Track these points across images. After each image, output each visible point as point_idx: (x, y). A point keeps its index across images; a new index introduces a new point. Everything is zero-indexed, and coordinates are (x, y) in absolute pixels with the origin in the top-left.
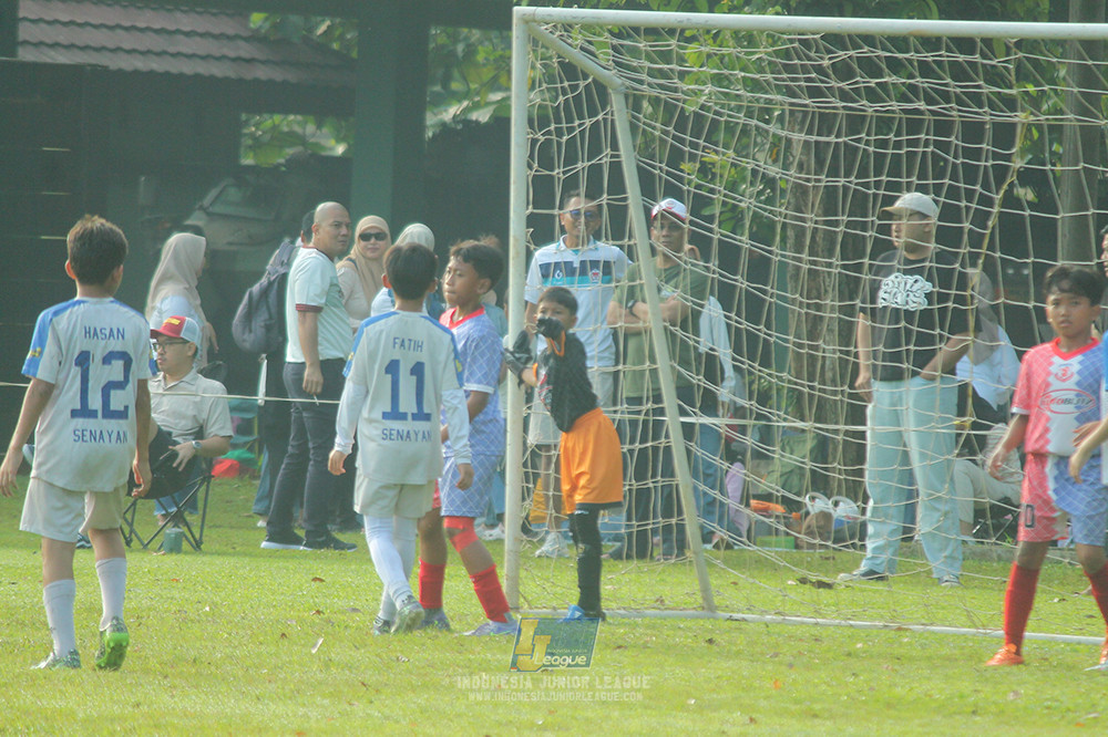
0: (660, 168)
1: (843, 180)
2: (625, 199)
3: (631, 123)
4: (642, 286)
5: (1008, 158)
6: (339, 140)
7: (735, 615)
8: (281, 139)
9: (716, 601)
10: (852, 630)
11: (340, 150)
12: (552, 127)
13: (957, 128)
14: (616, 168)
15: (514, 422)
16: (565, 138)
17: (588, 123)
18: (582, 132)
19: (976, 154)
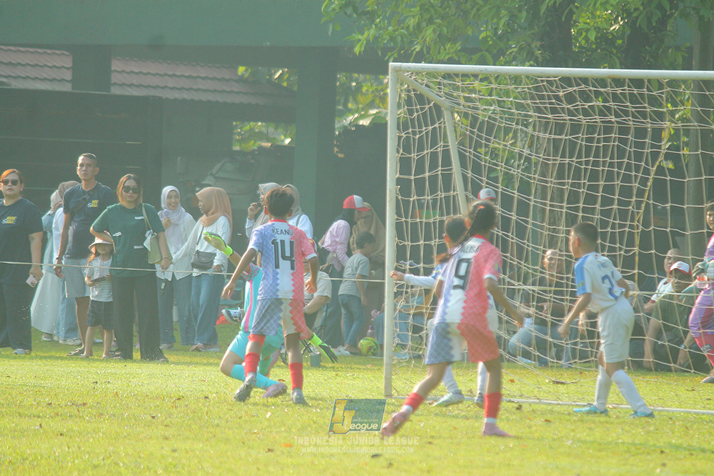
0: (470, 152)
1: (568, 160)
2: (451, 170)
5: (660, 147)
6: (286, 137)
7: (512, 399)
8: (254, 135)
11: (287, 141)
12: (410, 130)
13: (632, 131)
14: (446, 153)
15: (389, 294)
16: (417, 136)
17: (430, 128)
18: (427, 133)
19: (642, 145)
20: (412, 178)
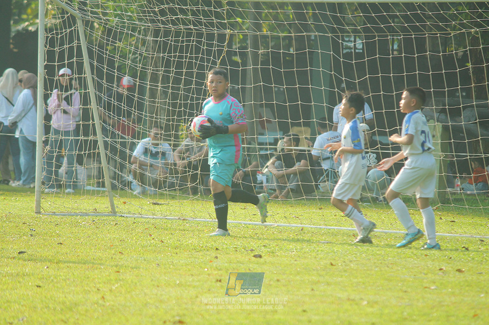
0: (95, 48)
1: (162, 54)
2: (83, 59)
3: (85, 30)
4: (89, 92)
5: (223, 47)
7: (123, 215)
9: (116, 210)
10: (166, 220)
12: (54, 32)
13: (205, 35)
14: (79, 48)
15: (39, 143)
16: (59, 36)
17: (68, 31)
18: (66, 34)
19: (211, 45)
20: (56, 64)
